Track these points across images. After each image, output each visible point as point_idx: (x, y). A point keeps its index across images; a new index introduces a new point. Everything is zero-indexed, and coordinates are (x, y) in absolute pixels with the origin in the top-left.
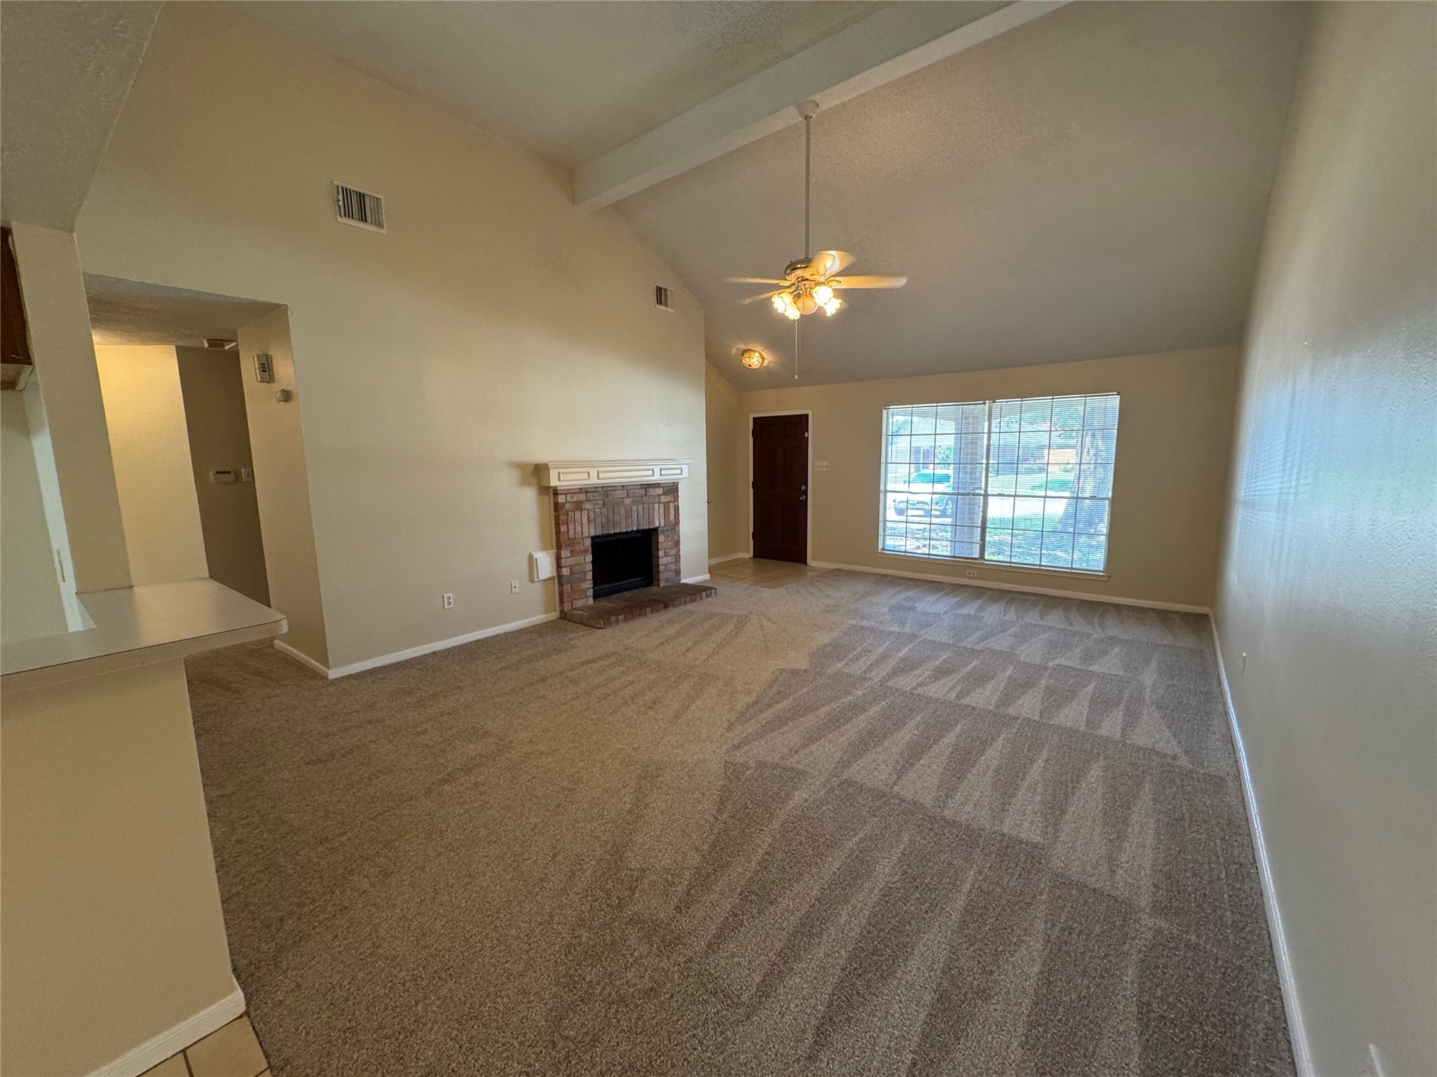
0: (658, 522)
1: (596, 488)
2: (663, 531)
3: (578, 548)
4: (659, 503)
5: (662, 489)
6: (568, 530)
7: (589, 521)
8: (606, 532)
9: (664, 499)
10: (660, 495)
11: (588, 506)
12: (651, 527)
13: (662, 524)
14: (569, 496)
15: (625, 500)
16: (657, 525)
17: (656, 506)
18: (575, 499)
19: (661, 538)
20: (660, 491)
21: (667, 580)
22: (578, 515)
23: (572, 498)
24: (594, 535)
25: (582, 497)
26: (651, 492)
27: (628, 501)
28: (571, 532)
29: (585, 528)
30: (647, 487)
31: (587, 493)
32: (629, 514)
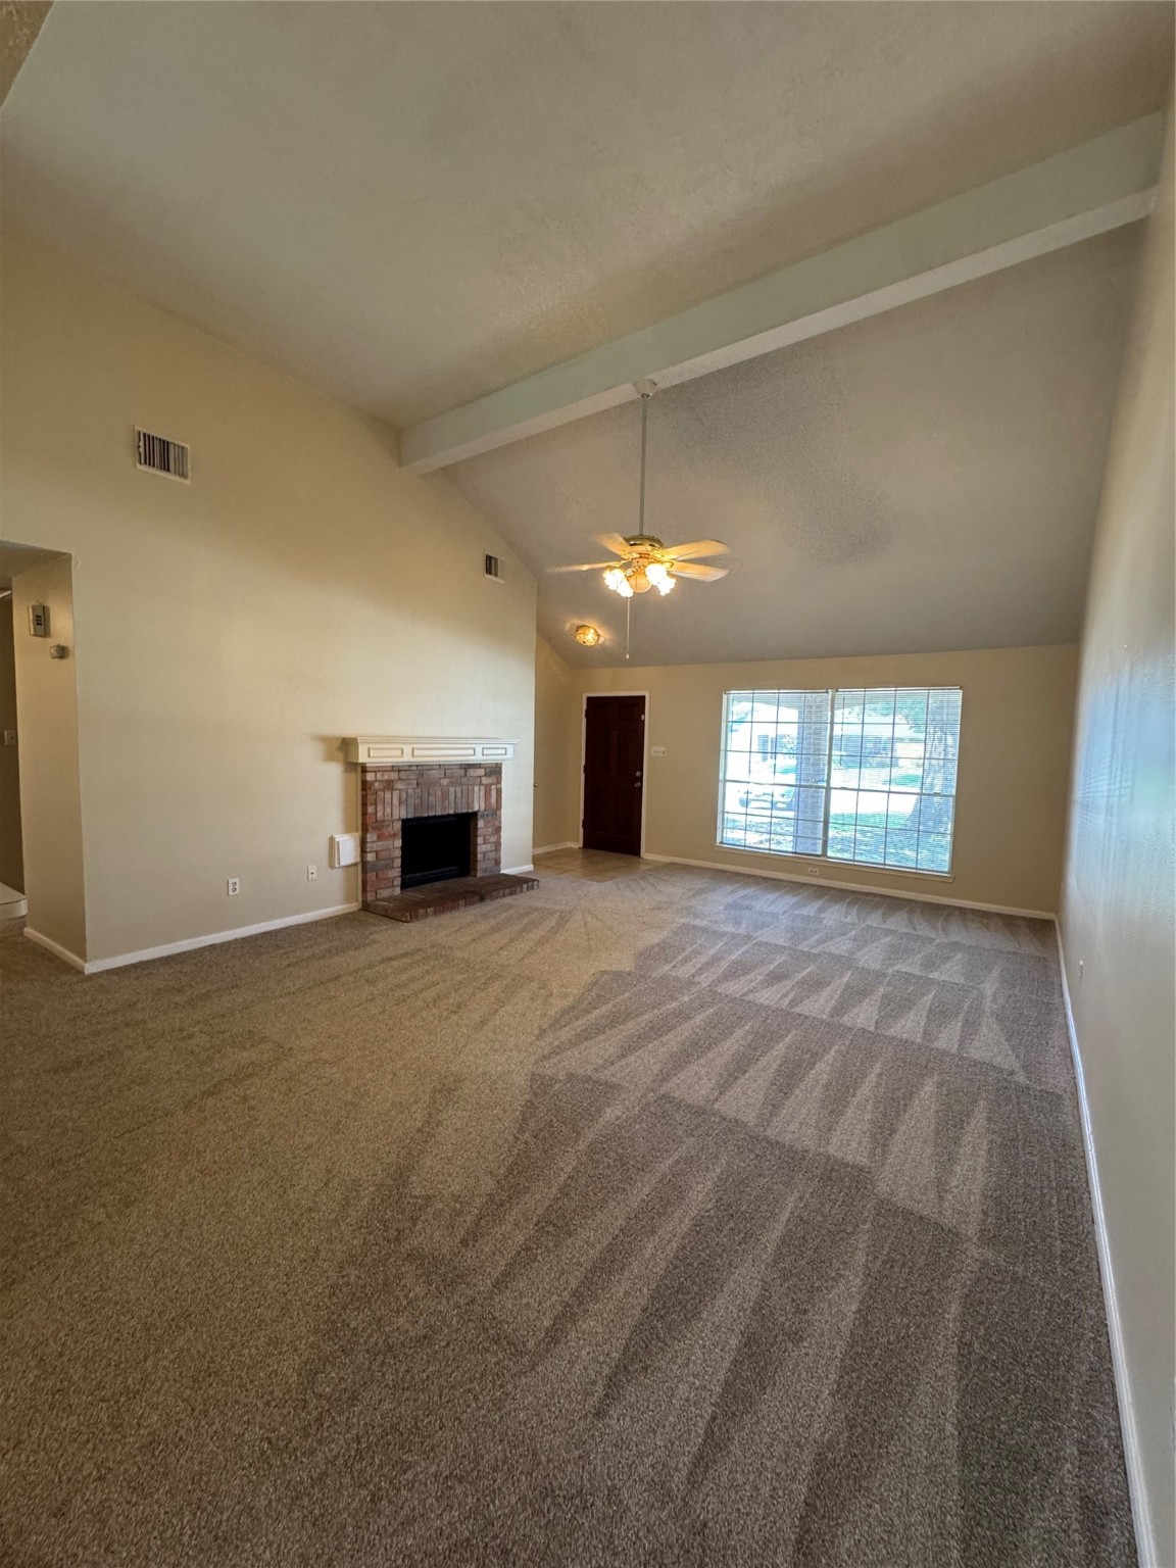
0: (478, 805)
1: (410, 766)
2: (482, 816)
3: (386, 831)
4: (480, 784)
5: (483, 770)
6: (376, 811)
7: (400, 803)
8: (420, 815)
9: (485, 781)
10: (480, 777)
11: (399, 786)
12: (470, 811)
13: (483, 808)
14: (379, 775)
15: (442, 781)
16: (476, 808)
17: (476, 788)
18: (386, 777)
19: (481, 824)
20: (481, 772)
21: (486, 870)
22: (388, 795)
23: (382, 776)
24: (405, 817)
25: (394, 776)
26: (472, 772)
27: (445, 782)
28: (379, 814)
29: (395, 810)
30: (467, 767)
31: (399, 771)
32: (445, 796)
